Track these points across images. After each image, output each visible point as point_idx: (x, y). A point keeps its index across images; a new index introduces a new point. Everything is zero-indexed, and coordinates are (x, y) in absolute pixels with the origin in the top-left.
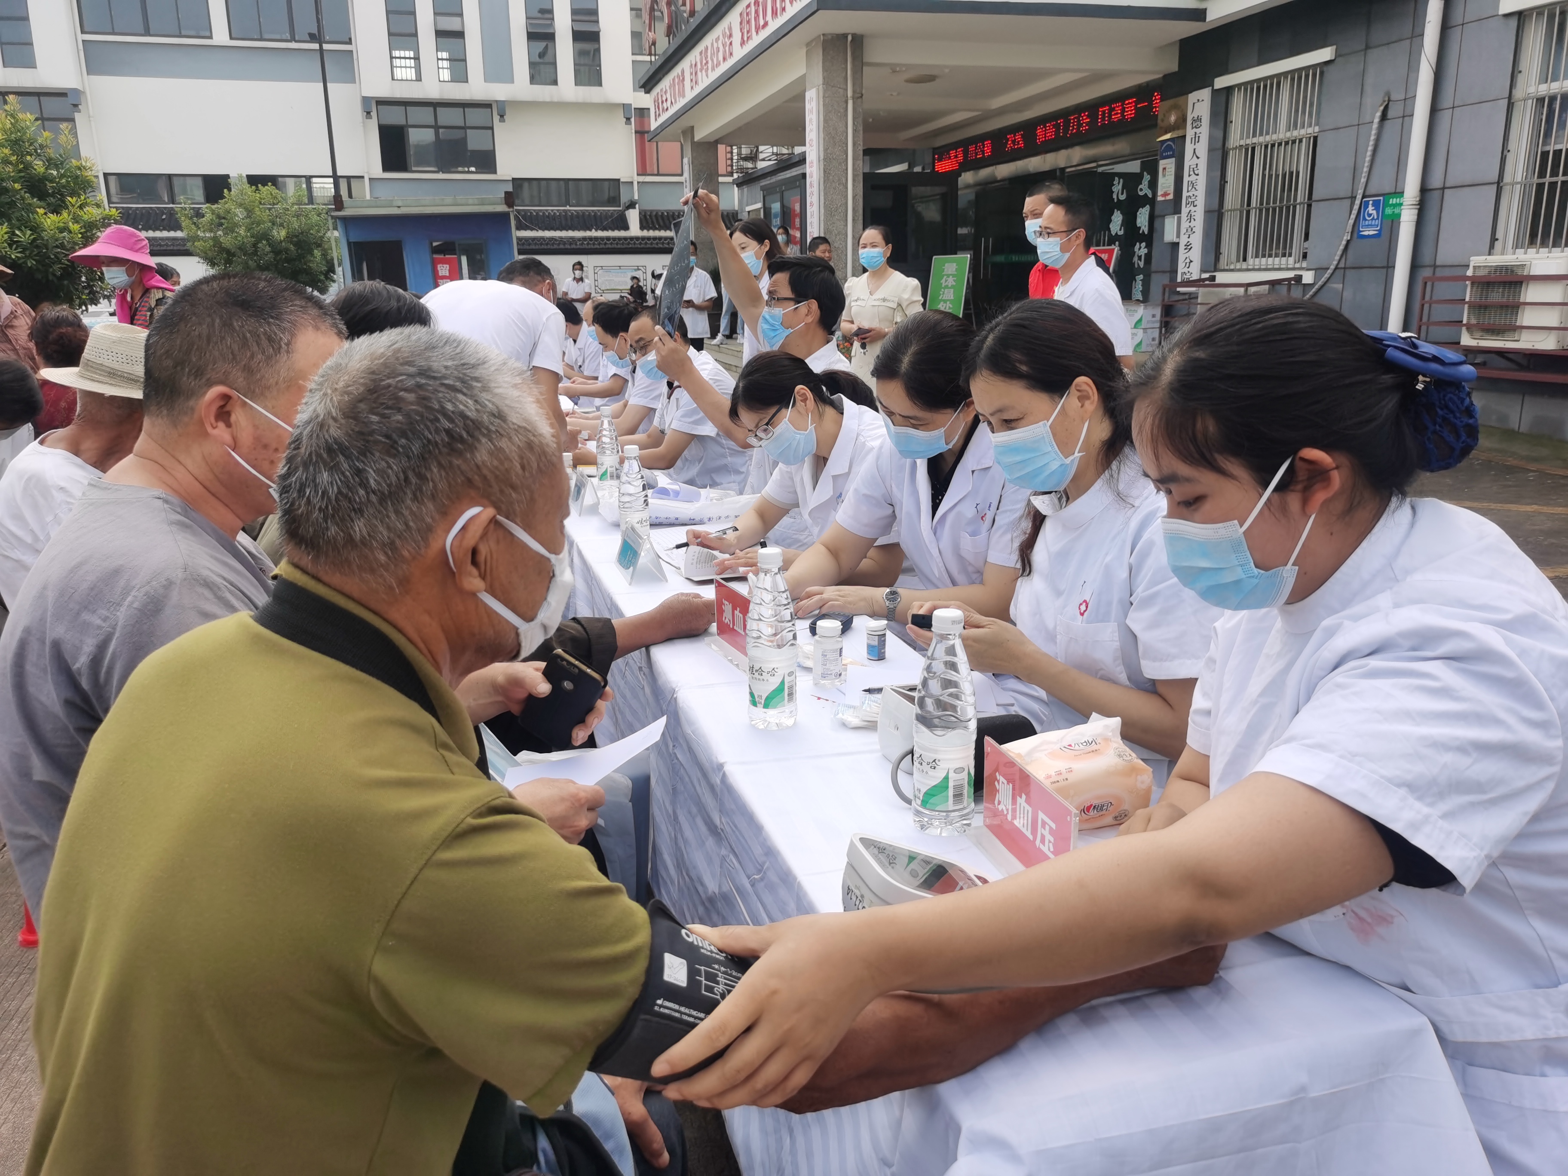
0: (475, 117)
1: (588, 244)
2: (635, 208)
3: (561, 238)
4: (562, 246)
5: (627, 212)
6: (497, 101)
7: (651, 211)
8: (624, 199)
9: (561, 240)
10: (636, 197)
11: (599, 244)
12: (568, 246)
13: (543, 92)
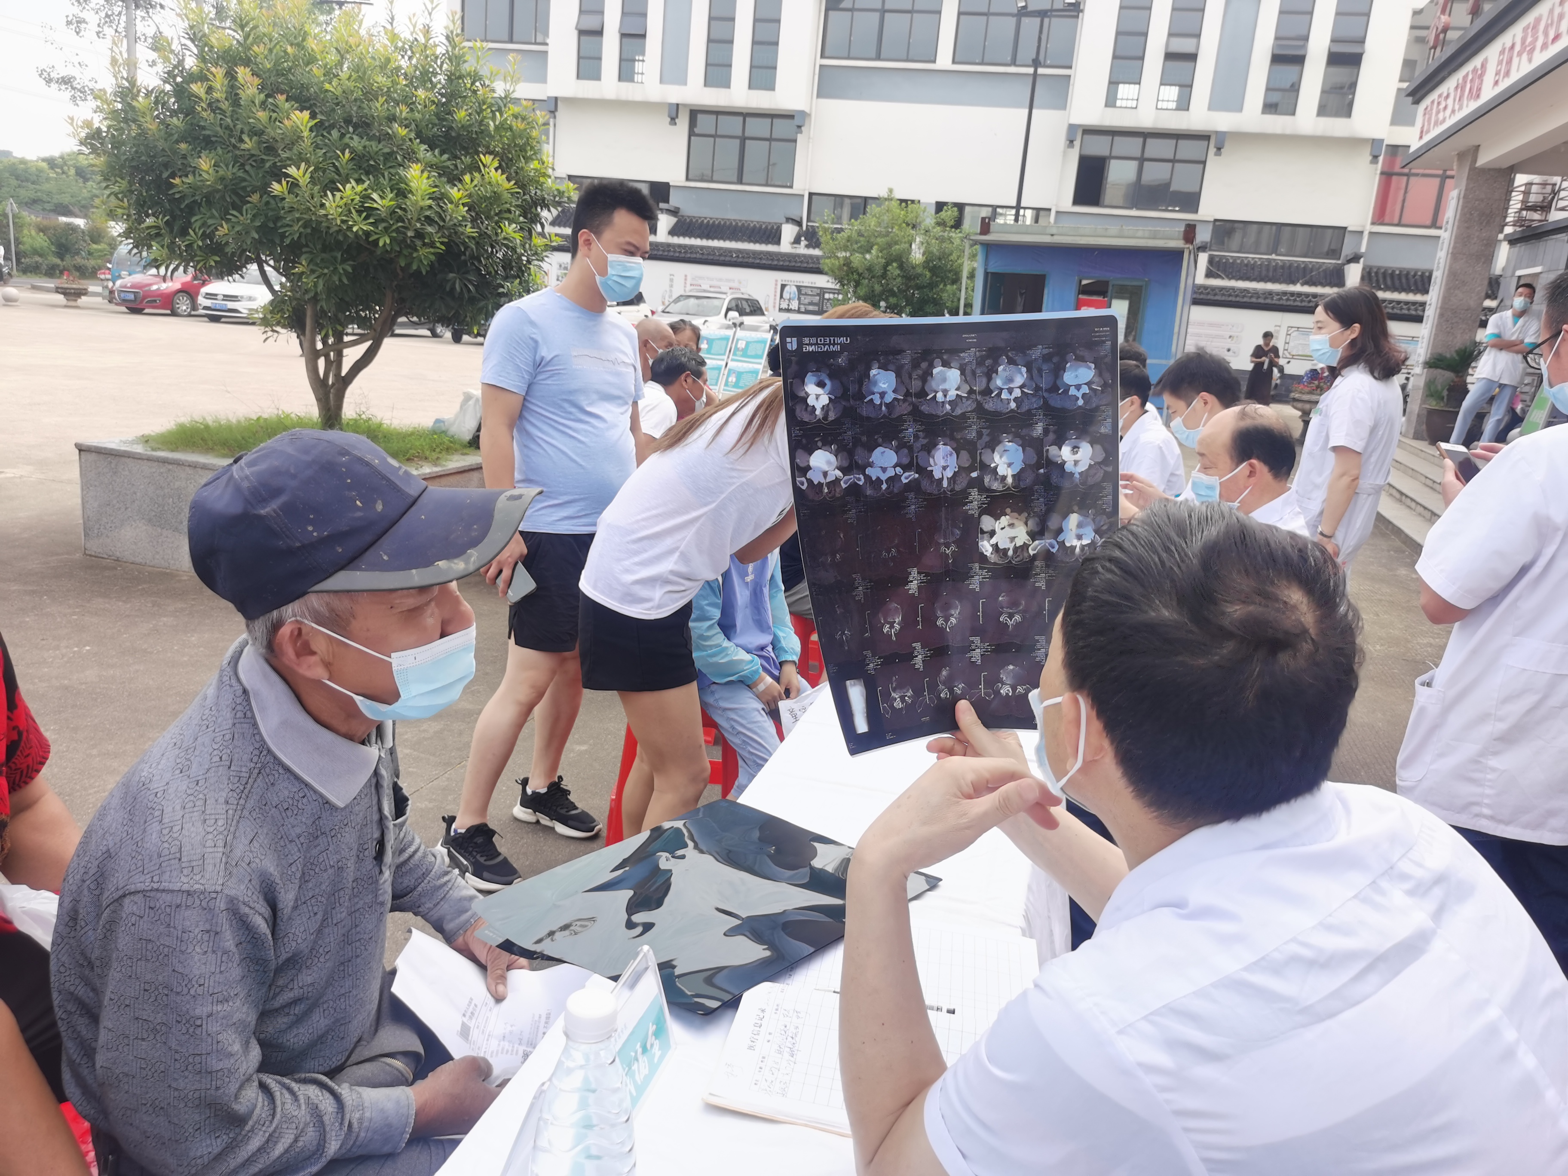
0: (1187, 149)
1: (1288, 300)
2: (1358, 262)
3: (1255, 289)
4: (1254, 300)
5: (1346, 267)
6: (1217, 132)
7: (1379, 268)
8: (1347, 250)
9: (1256, 293)
10: (1363, 249)
11: (1302, 301)
12: (1261, 301)
13: (1277, 124)
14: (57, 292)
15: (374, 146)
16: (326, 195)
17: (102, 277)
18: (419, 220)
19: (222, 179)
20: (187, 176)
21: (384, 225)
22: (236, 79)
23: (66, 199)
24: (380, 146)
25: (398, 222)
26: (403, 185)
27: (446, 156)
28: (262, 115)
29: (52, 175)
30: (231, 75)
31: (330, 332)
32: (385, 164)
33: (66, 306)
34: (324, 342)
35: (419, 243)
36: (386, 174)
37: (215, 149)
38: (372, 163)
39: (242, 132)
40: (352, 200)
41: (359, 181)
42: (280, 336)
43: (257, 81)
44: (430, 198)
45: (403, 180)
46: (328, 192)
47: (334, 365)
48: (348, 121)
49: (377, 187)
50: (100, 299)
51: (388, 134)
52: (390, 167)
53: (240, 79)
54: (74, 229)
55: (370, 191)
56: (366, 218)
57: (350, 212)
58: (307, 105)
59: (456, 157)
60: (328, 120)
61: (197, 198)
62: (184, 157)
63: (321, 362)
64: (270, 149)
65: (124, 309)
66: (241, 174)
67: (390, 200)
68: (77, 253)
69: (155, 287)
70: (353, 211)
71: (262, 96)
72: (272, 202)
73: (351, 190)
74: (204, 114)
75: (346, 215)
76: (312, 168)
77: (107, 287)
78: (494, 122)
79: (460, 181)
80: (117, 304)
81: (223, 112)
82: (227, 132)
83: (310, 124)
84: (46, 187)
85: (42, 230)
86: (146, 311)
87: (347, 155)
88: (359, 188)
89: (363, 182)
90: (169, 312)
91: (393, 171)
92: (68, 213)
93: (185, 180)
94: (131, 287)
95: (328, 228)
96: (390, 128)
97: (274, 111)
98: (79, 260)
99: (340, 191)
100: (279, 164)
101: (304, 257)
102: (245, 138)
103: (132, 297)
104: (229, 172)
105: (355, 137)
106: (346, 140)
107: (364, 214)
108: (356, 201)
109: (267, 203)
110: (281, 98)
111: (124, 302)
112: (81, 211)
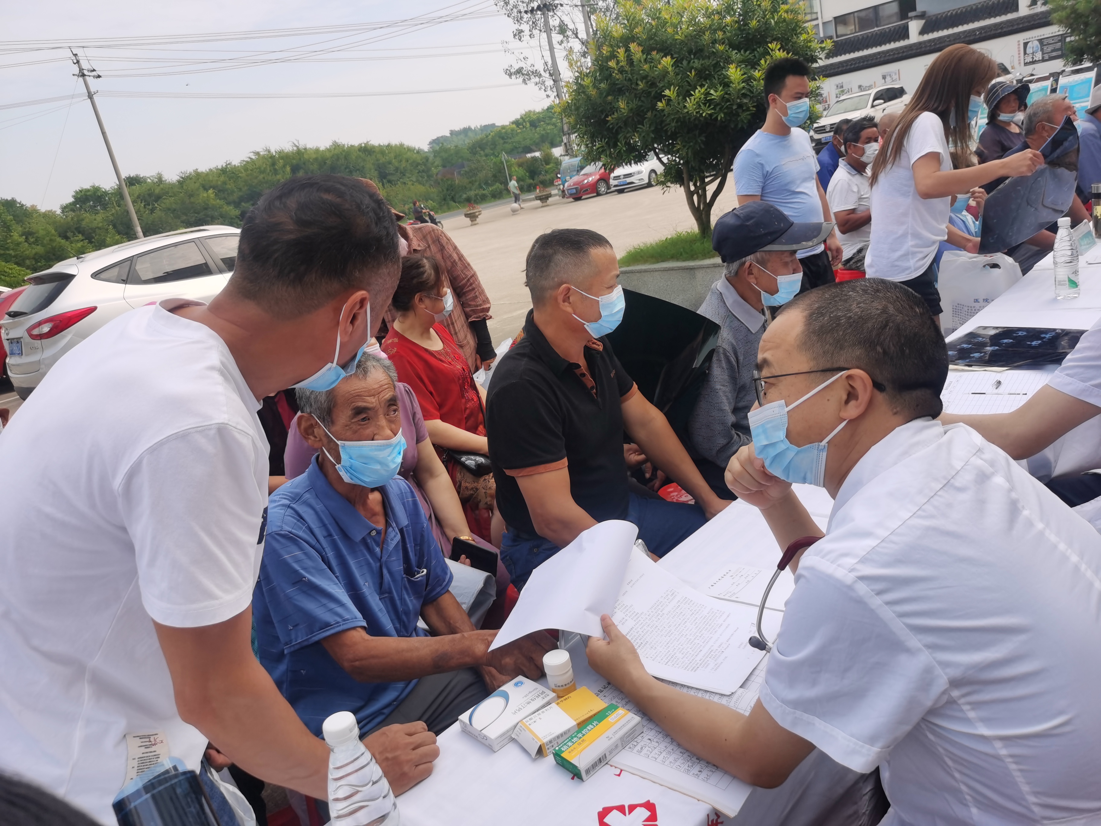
14: (537, 199)
15: (707, 62)
16: (686, 100)
17: (557, 184)
18: (738, 97)
19: (631, 109)
20: (613, 114)
21: (719, 107)
22: (630, 51)
23: (528, 142)
24: (710, 61)
25: (726, 102)
26: (726, 80)
27: (748, 52)
28: (646, 67)
29: (519, 131)
30: (627, 50)
31: (698, 179)
32: (714, 70)
33: (542, 207)
34: (695, 185)
35: (740, 111)
36: (716, 76)
37: (625, 93)
38: (707, 72)
39: (637, 80)
40: (700, 98)
41: (702, 86)
42: (671, 189)
43: (641, 49)
44: (743, 82)
45: (727, 77)
46: (687, 99)
47: (702, 197)
48: (690, 52)
49: (713, 86)
50: (557, 197)
51: (713, 52)
52: (718, 71)
53: (633, 51)
54: (534, 159)
55: (708, 90)
56: (709, 106)
57: (700, 106)
58: (667, 51)
59: (754, 50)
60: (680, 56)
61: (619, 125)
62: (611, 103)
63: (695, 198)
64: (653, 85)
65: (571, 200)
66: (640, 103)
67: (721, 91)
68: (540, 173)
69: (586, 181)
70: (701, 105)
71: (645, 56)
72: (658, 113)
73: (698, 93)
74: (617, 77)
75: (698, 109)
76: (677, 88)
77: (560, 189)
78: (774, 19)
79: (759, 65)
80: (567, 198)
81: (626, 72)
82: (629, 83)
83: (672, 63)
84: (517, 139)
85: (520, 165)
86: (583, 197)
87: (693, 73)
88: (703, 90)
89: (704, 86)
90: (595, 194)
91: (719, 73)
92: (531, 151)
93: (613, 116)
94: (574, 185)
95: (689, 119)
96: (714, 48)
97: (652, 62)
98: (541, 177)
99: (693, 95)
100: (659, 91)
101: (679, 139)
102: (640, 83)
103: (574, 191)
104: (633, 105)
105: (696, 61)
106: (691, 64)
107: (708, 105)
108: (702, 99)
109: (655, 115)
110: (654, 53)
111: (571, 195)
112: (536, 147)
